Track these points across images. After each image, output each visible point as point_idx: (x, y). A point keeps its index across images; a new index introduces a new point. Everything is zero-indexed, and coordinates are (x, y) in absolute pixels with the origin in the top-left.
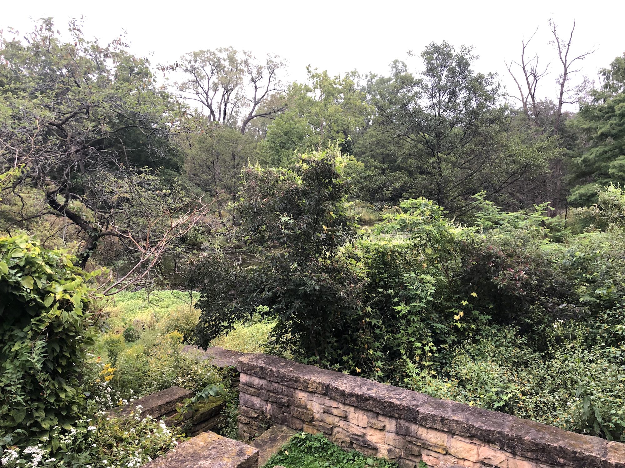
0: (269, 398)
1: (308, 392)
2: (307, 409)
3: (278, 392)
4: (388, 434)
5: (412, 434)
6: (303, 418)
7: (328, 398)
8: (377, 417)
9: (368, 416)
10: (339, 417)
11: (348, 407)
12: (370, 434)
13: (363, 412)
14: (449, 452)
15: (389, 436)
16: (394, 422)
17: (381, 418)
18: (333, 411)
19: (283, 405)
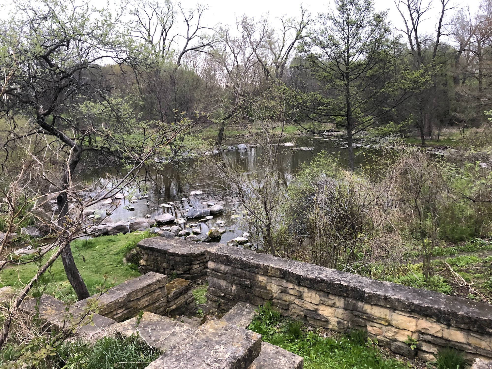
0: (234, 281)
1: (268, 276)
2: (267, 289)
3: (241, 276)
4: (337, 310)
5: (359, 309)
6: (263, 297)
7: (285, 281)
8: (328, 296)
9: (320, 296)
10: (295, 296)
11: (302, 288)
12: (322, 309)
13: (315, 292)
14: (391, 323)
15: (338, 312)
16: (342, 300)
17: (331, 297)
18: (289, 291)
19: (246, 287)
